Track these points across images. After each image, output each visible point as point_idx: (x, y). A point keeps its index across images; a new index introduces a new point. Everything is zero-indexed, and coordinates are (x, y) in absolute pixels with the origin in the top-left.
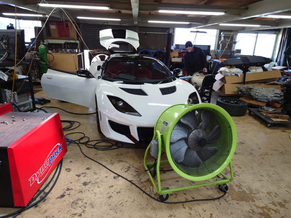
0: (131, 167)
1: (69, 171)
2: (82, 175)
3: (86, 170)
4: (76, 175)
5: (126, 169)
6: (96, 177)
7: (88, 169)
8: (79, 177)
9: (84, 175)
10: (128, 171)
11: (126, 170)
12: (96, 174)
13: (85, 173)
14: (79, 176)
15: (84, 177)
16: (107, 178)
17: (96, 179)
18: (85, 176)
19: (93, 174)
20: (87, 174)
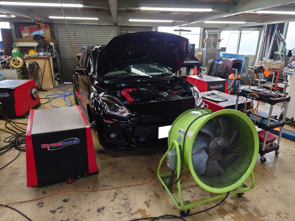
0: (118, 193)
1: (42, 206)
2: (58, 210)
3: (63, 202)
4: (50, 211)
5: (112, 196)
6: (75, 211)
7: (65, 201)
8: (53, 214)
9: (60, 210)
10: (115, 199)
11: (112, 198)
12: (75, 208)
13: (62, 207)
14: (53, 212)
15: (60, 214)
16: (89, 212)
17: (75, 215)
18: (62, 211)
19: (71, 207)
20: (64, 208)
